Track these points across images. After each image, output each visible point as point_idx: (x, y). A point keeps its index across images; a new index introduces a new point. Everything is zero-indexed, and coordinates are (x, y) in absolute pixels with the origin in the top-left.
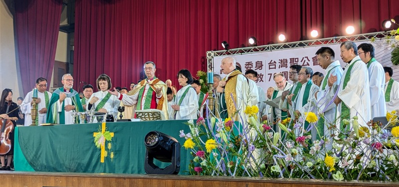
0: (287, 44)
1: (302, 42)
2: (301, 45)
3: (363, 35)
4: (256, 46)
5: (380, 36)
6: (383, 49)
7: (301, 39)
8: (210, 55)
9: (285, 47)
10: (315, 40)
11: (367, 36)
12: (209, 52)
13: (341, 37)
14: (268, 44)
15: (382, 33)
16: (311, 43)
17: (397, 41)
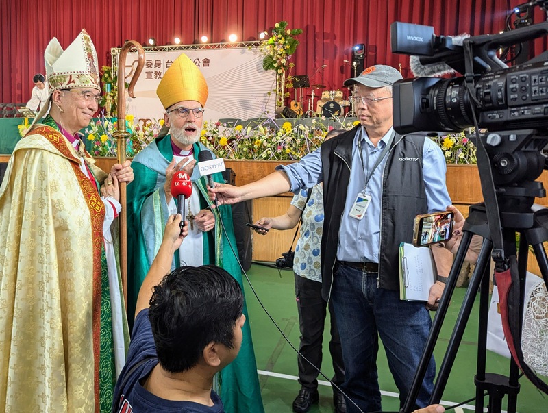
0: (182, 46)
1: (195, 45)
2: (193, 48)
3: (243, 43)
4: (156, 46)
5: (257, 45)
6: (258, 55)
7: (194, 43)
8: (114, 51)
9: (181, 48)
10: (205, 45)
11: (246, 44)
12: (113, 49)
13: (226, 43)
14: (166, 45)
15: (258, 42)
16: (202, 46)
17: (268, 50)
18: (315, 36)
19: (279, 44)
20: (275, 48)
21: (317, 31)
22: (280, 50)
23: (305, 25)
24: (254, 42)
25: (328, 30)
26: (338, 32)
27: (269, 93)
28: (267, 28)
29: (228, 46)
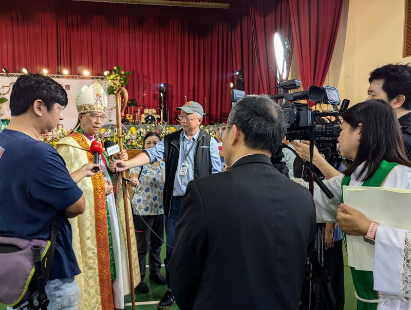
1: (59, 75)
3: (93, 77)
5: (102, 79)
10: (66, 76)
11: (95, 78)
13: (81, 76)
15: (103, 77)
16: (64, 77)
17: (109, 82)
18: (138, 77)
19: (117, 80)
20: (115, 82)
21: (139, 73)
22: (118, 83)
23: (132, 70)
24: (101, 77)
25: (145, 73)
26: (151, 75)
27: (112, 109)
28: (109, 69)
29: (83, 78)
